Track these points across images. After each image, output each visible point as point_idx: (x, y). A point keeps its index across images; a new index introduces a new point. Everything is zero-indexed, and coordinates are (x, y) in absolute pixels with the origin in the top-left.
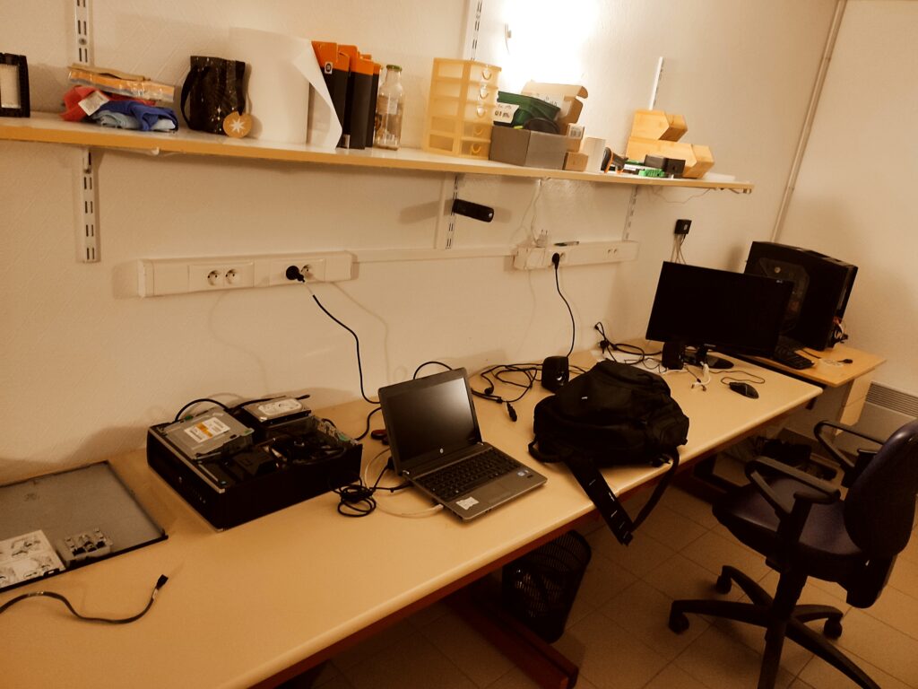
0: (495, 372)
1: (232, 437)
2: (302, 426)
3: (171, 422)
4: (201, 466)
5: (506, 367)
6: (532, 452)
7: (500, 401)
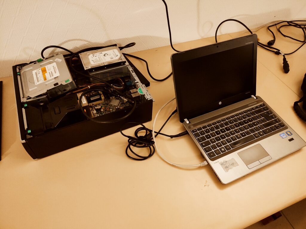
0: (278, 26)
1: (55, 85)
2: (120, 72)
3: (28, 63)
4: (24, 110)
5: (288, 22)
6: (296, 108)
7: (278, 53)
